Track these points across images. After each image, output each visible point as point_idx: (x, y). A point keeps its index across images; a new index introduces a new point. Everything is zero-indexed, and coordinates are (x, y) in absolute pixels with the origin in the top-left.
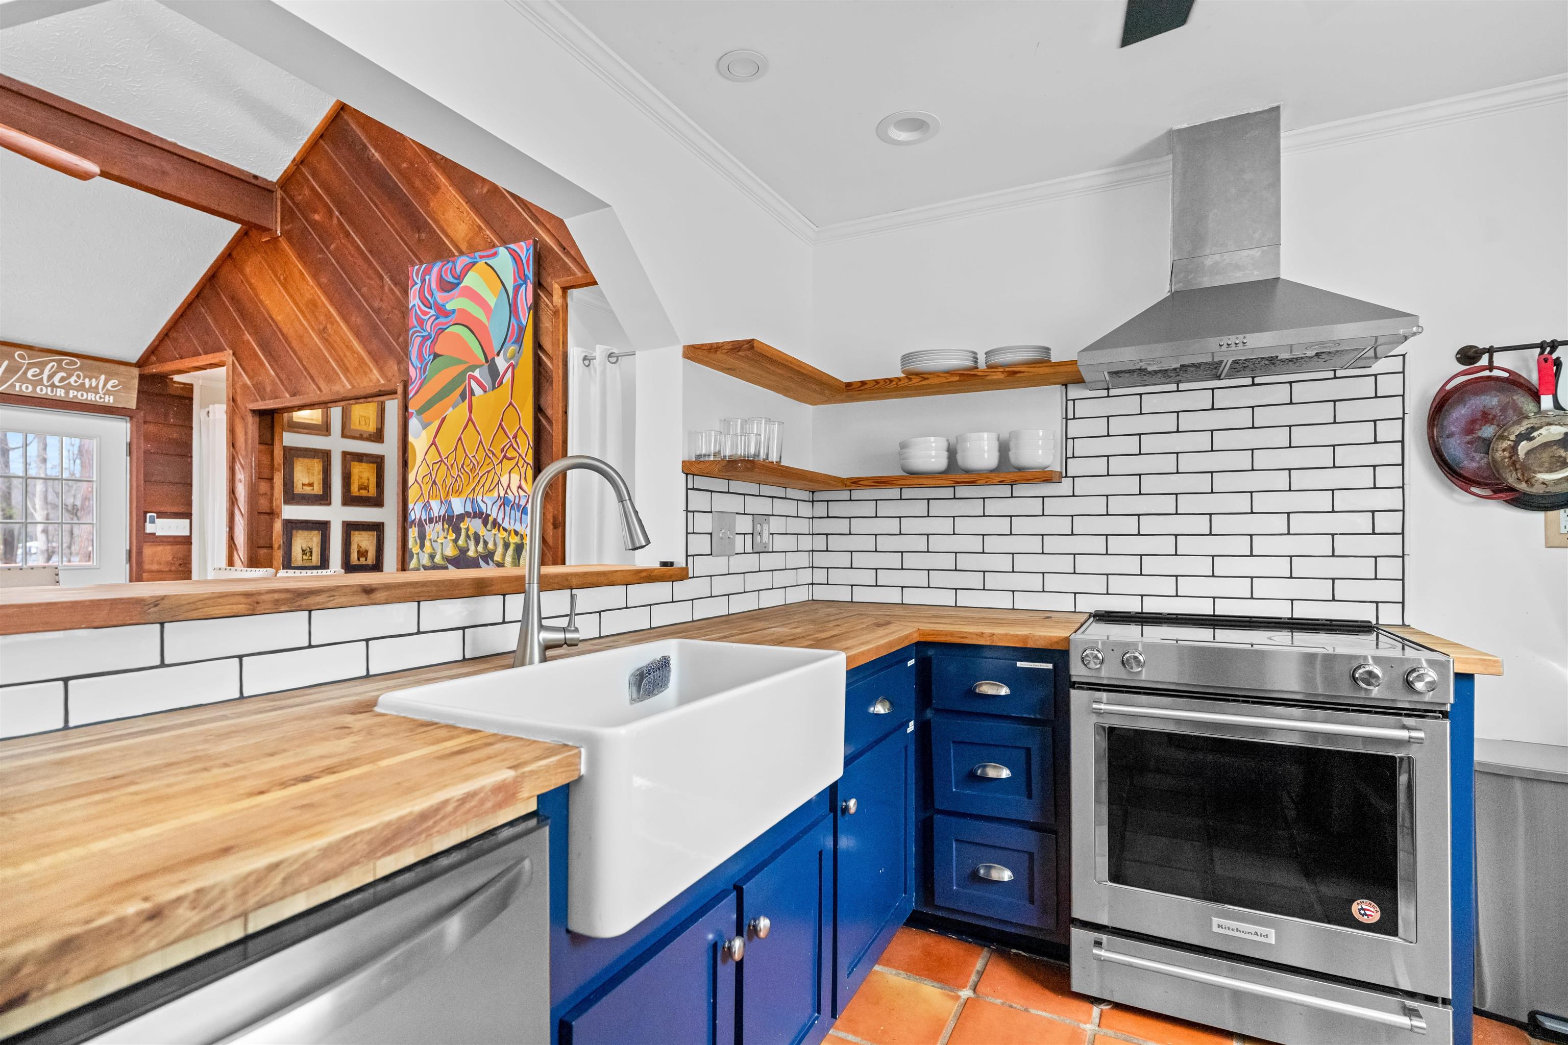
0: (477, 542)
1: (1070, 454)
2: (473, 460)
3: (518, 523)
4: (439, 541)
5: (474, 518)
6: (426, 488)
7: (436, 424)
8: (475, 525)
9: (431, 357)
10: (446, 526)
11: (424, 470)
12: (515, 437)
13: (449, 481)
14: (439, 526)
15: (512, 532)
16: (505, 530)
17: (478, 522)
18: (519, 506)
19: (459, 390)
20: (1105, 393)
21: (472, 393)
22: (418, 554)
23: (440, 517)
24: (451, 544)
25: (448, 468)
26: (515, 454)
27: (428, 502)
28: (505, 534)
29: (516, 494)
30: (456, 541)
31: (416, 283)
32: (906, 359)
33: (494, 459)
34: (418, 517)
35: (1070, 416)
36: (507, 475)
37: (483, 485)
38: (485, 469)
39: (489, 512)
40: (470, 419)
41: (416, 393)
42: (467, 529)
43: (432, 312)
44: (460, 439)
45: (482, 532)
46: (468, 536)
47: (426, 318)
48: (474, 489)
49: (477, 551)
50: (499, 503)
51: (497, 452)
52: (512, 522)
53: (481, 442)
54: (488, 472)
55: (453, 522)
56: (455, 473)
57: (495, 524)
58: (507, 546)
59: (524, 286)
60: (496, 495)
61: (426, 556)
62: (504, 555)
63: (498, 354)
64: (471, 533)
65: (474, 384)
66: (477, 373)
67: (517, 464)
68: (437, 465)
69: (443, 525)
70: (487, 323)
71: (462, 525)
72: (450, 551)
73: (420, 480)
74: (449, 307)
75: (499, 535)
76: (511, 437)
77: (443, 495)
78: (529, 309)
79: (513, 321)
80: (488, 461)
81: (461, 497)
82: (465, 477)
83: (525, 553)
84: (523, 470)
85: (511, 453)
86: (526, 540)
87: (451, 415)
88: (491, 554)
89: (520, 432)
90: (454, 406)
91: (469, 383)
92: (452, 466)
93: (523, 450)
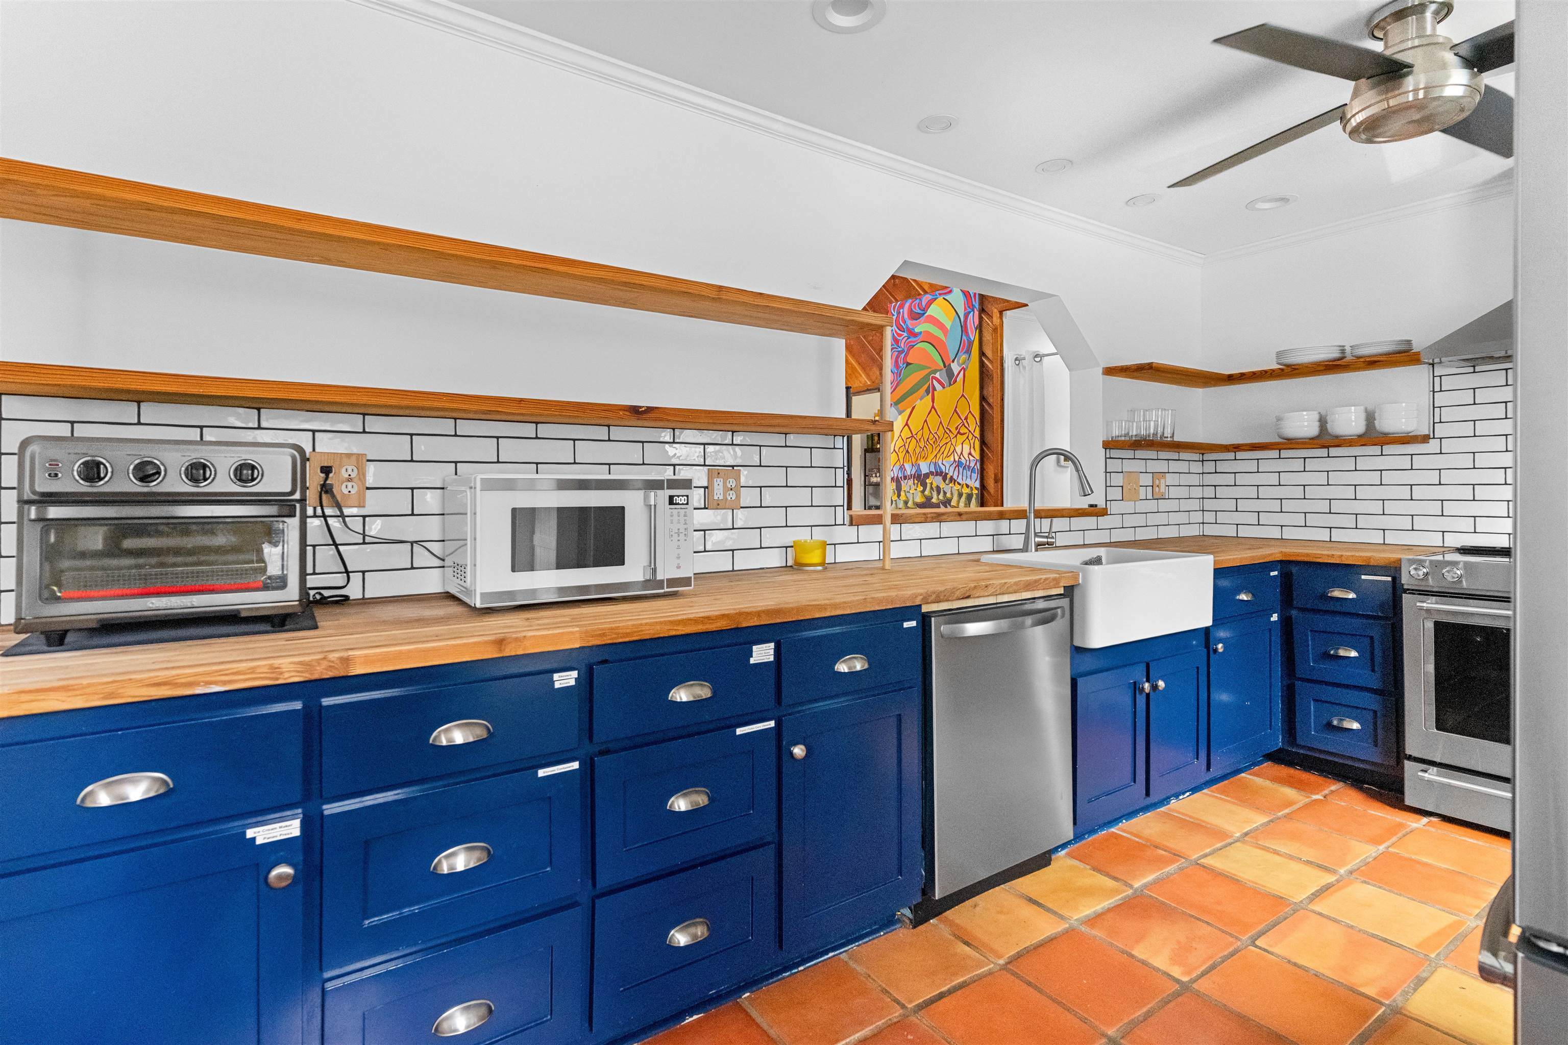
0: (939, 493)
1: (1437, 420)
2: (935, 435)
3: (969, 479)
4: (911, 492)
5: (937, 475)
6: (901, 456)
7: (909, 411)
8: (937, 481)
9: (905, 365)
10: (916, 482)
11: (900, 443)
12: (966, 418)
13: (918, 450)
14: (911, 482)
15: (965, 486)
16: (959, 484)
17: (940, 478)
18: (969, 467)
19: (925, 387)
20: (1471, 369)
21: (934, 389)
22: (896, 500)
23: (911, 475)
24: (920, 494)
25: (917, 441)
26: (966, 431)
28: (959, 487)
29: (967, 459)
30: (923, 492)
31: (893, 315)
32: (1279, 354)
33: (950, 434)
34: (896, 475)
35: (1437, 388)
36: (961, 446)
37: (943, 453)
38: (944, 441)
39: (947, 471)
40: (933, 407)
41: (894, 390)
42: (931, 484)
43: (905, 334)
44: (926, 421)
45: (942, 485)
46: (932, 488)
47: (901, 338)
48: (936, 456)
49: (938, 499)
50: (954, 465)
51: (953, 430)
52: (964, 478)
53: (941, 422)
54: (946, 443)
55: (921, 479)
56: (922, 444)
57: (952, 479)
58: (960, 495)
59: (972, 313)
60: (952, 459)
61: (902, 502)
62: (958, 502)
63: (953, 361)
64: (934, 485)
65: (935, 383)
66: (937, 375)
67: (968, 438)
68: (909, 440)
70: (944, 339)
71: (927, 481)
72: (919, 499)
73: (897, 450)
74: (917, 330)
75: (955, 488)
76: (963, 419)
77: (914, 460)
78: (976, 329)
79: (964, 337)
80: (946, 435)
81: (927, 461)
82: (929, 447)
83: (973, 500)
84: (972, 442)
85: (963, 430)
86: (975, 491)
87: (919, 404)
88: (949, 501)
89: (969, 415)
90: (921, 399)
91: (932, 382)
92: (920, 440)
93: (972, 428)
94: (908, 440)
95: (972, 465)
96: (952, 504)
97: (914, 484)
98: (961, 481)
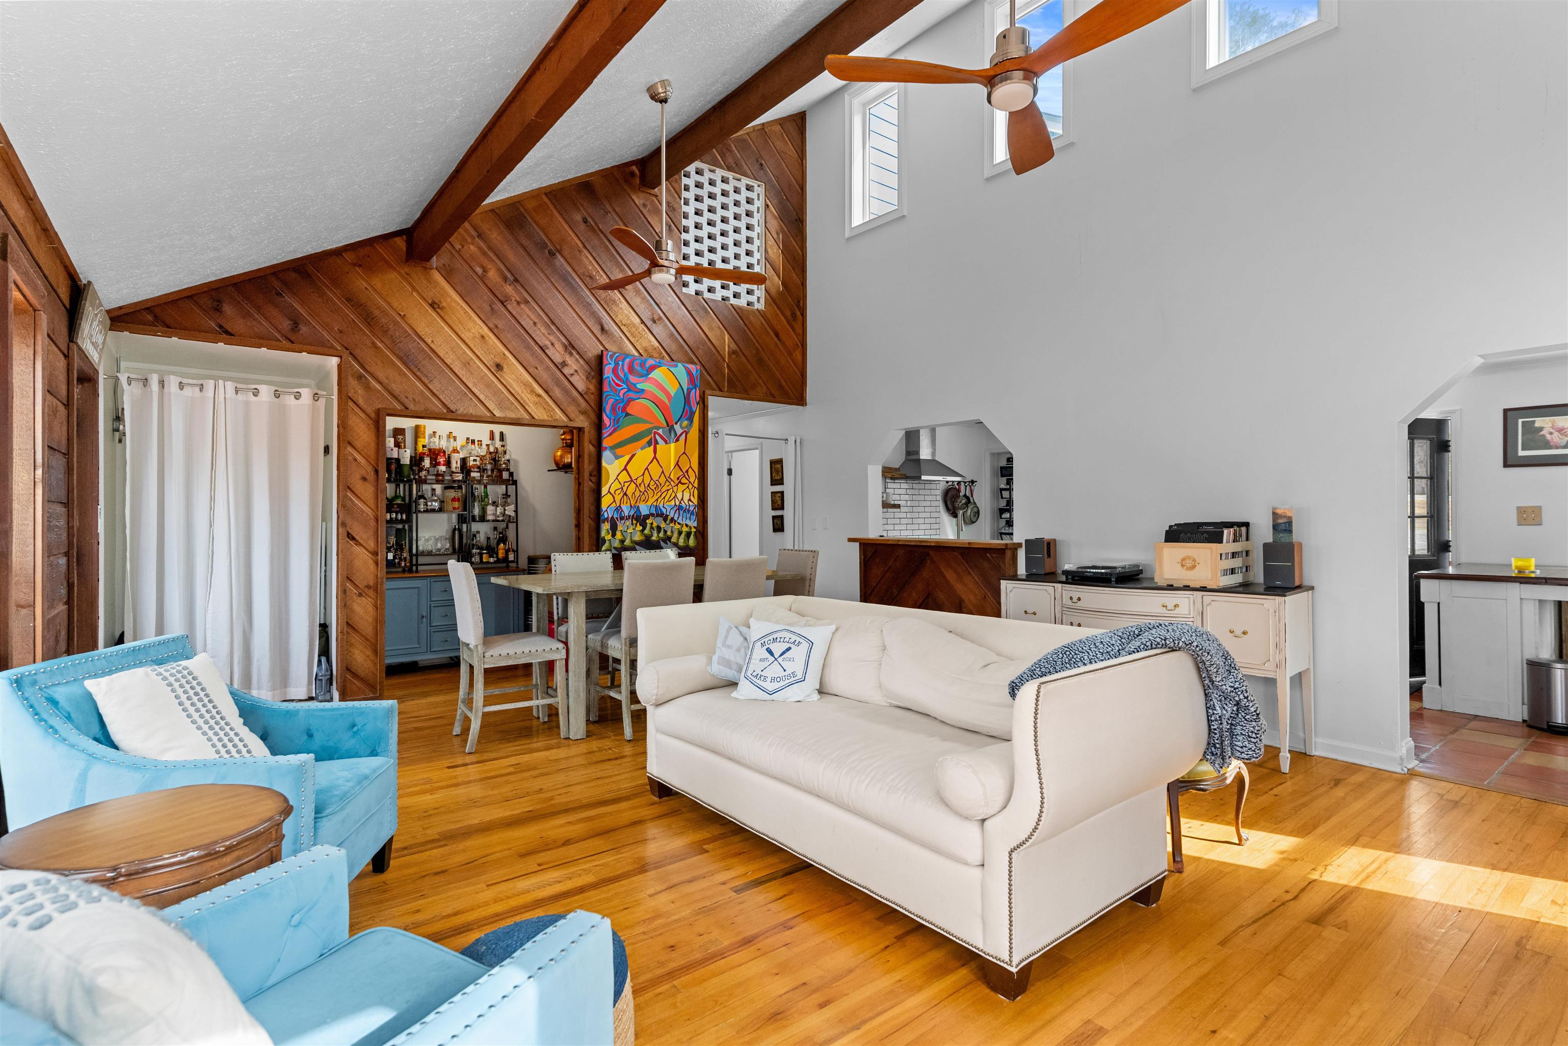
0: (659, 532)
2: (657, 482)
4: (628, 531)
6: (618, 498)
7: (627, 458)
8: (657, 521)
9: (624, 414)
10: (635, 522)
11: (616, 485)
12: (687, 471)
13: (637, 493)
14: (628, 523)
15: (684, 525)
16: (679, 524)
17: (660, 519)
18: (689, 510)
19: (647, 439)
21: (656, 443)
22: (610, 538)
23: (629, 516)
24: (638, 533)
25: (637, 486)
26: (687, 481)
27: (620, 506)
28: (679, 527)
29: (687, 504)
30: (642, 531)
31: (610, 363)
33: (672, 483)
34: (610, 516)
36: (682, 493)
37: (664, 498)
38: (665, 488)
39: (668, 513)
40: (655, 457)
41: (611, 435)
42: (652, 524)
43: (625, 386)
44: (647, 468)
45: (663, 525)
46: (652, 528)
47: (620, 388)
48: (657, 500)
49: (658, 536)
50: (675, 509)
51: (675, 479)
52: (684, 519)
53: (663, 472)
54: (668, 490)
55: (641, 520)
56: (642, 488)
57: (672, 520)
58: (680, 533)
59: (694, 389)
60: (673, 503)
62: (678, 538)
63: (676, 423)
64: (655, 525)
65: (657, 437)
66: (660, 431)
67: (688, 487)
69: (632, 521)
70: (667, 403)
71: (647, 521)
72: (638, 537)
73: (612, 491)
74: (639, 386)
75: (676, 527)
76: (684, 471)
77: (633, 503)
78: (698, 403)
79: (687, 406)
80: (668, 483)
82: (650, 492)
83: (692, 537)
84: (692, 491)
85: (684, 481)
86: (694, 530)
87: (640, 453)
88: (669, 538)
89: (690, 470)
90: (642, 449)
91: (655, 436)
92: (640, 485)
93: (692, 480)
94: (627, 484)
95: (692, 509)
96: (672, 540)
97: (632, 524)
98: (681, 522)
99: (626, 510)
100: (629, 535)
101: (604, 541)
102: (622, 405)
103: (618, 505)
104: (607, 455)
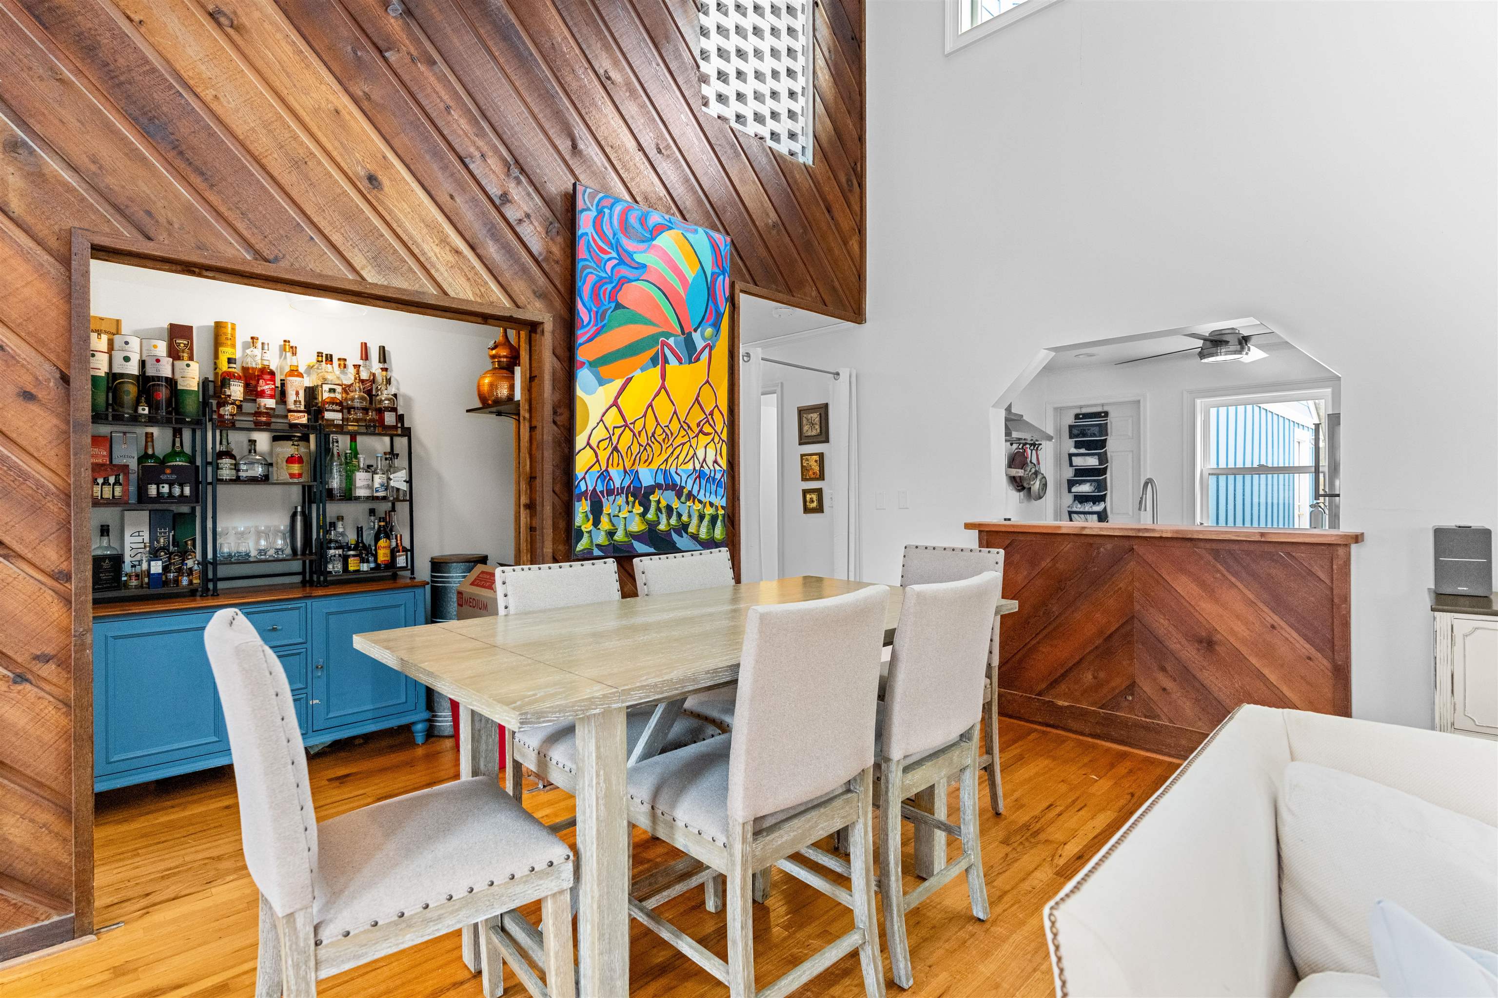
0: (669, 516)
2: (666, 429)
3: (713, 496)
4: (621, 515)
5: (666, 489)
6: (603, 455)
7: (619, 383)
8: (667, 498)
9: (613, 305)
10: (631, 499)
11: (600, 433)
12: (711, 413)
13: (635, 449)
14: (621, 500)
15: (708, 504)
16: (700, 502)
17: (671, 494)
18: (714, 479)
19: (651, 352)
21: (666, 361)
22: (590, 532)
23: (622, 488)
24: (638, 519)
25: (634, 434)
26: (712, 431)
27: (606, 470)
28: (700, 506)
29: (712, 468)
30: (644, 515)
31: (588, 209)
33: (689, 432)
34: (590, 488)
36: (703, 449)
37: (677, 457)
38: (680, 440)
39: (683, 484)
40: (663, 386)
41: (590, 339)
42: (659, 502)
43: (614, 254)
44: (650, 405)
45: (676, 504)
46: (659, 509)
47: (606, 257)
48: (666, 460)
49: (669, 524)
50: (694, 476)
51: (694, 426)
52: (708, 494)
53: (675, 412)
54: (683, 444)
55: (641, 495)
56: (643, 440)
57: (690, 495)
58: (702, 517)
59: (722, 277)
60: (690, 466)
61: (603, 533)
62: (699, 526)
63: (695, 330)
64: (663, 504)
65: (666, 350)
66: (671, 341)
67: (713, 440)
68: (620, 431)
69: (627, 498)
70: (682, 293)
71: (651, 498)
72: (637, 526)
73: (593, 443)
74: (639, 258)
75: (695, 507)
76: (707, 413)
77: (628, 465)
78: (727, 300)
79: (711, 303)
80: (683, 433)
81: (651, 467)
82: (656, 446)
83: (719, 523)
84: (718, 446)
85: (707, 429)
86: (721, 512)
87: (638, 375)
88: (685, 527)
89: (716, 410)
90: (643, 370)
91: (663, 349)
92: (640, 433)
93: (719, 428)
94: (618, 431)
95: (718, 476)
96: (689, 530)
97: (627, 503)
98: (703, 499)
99: (617, 478)
100: (622, 523)
101: (580, 534)
102: (609, 287)
103: (604, 468)
104: (584, 376)
